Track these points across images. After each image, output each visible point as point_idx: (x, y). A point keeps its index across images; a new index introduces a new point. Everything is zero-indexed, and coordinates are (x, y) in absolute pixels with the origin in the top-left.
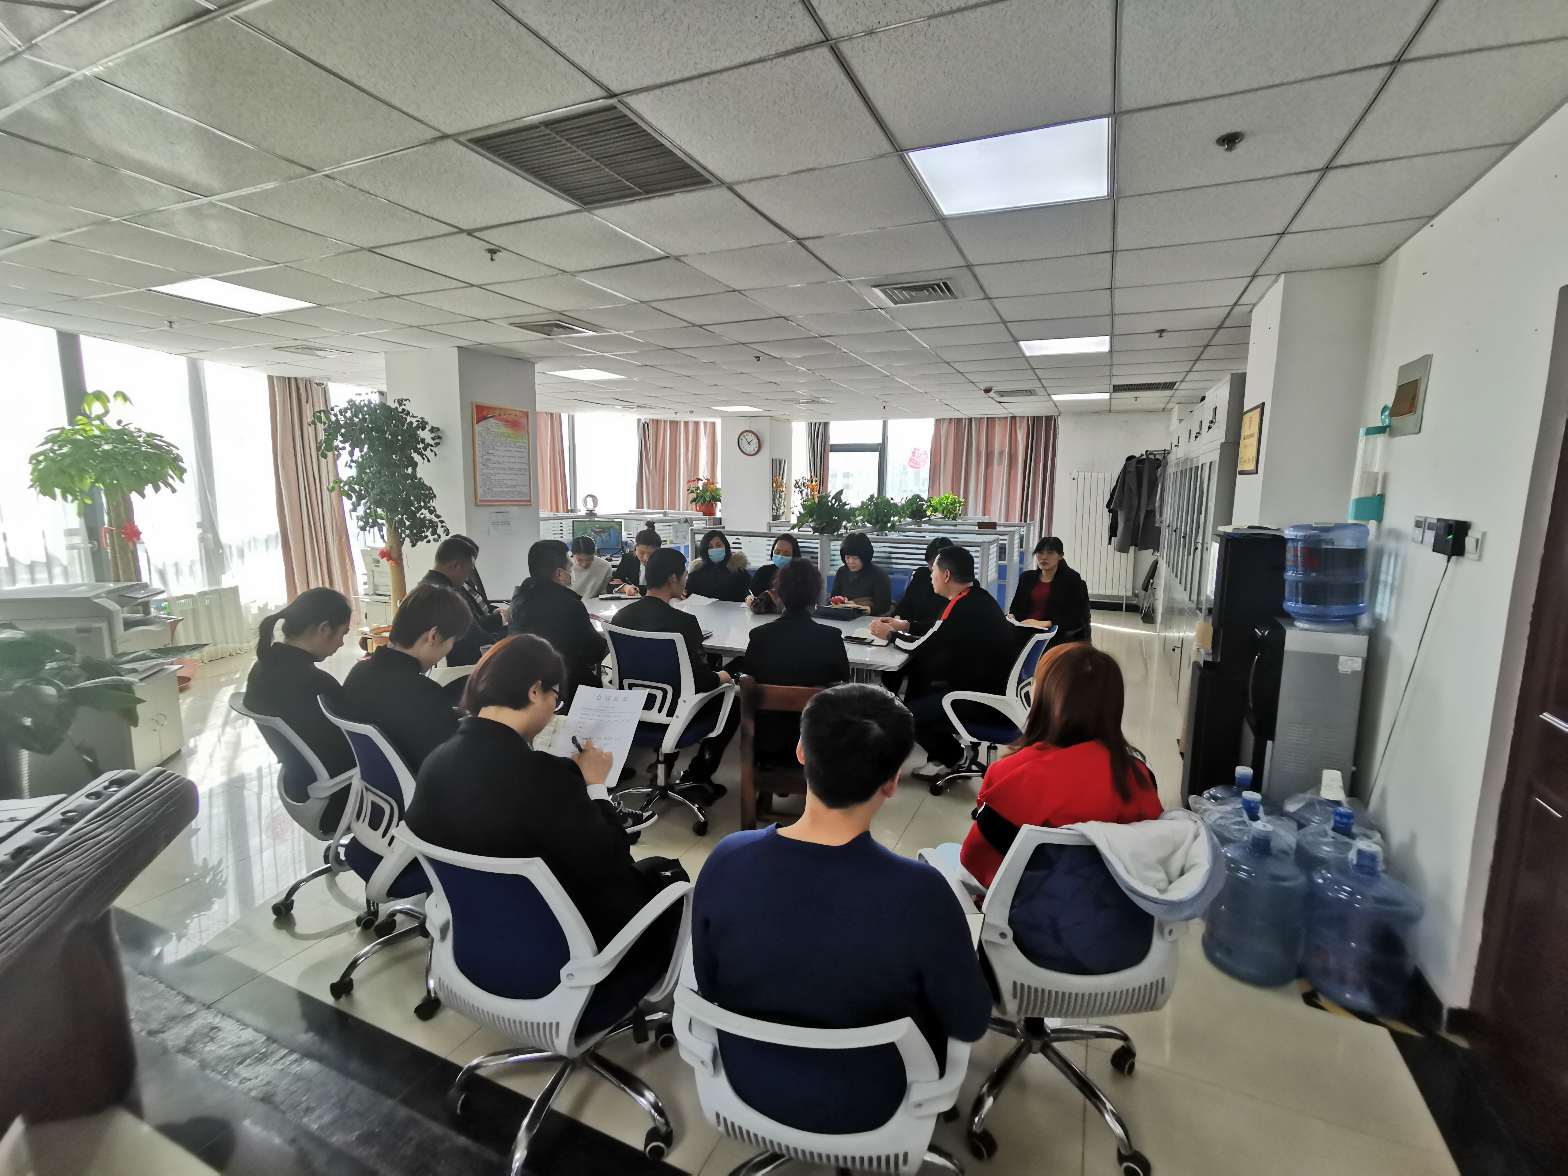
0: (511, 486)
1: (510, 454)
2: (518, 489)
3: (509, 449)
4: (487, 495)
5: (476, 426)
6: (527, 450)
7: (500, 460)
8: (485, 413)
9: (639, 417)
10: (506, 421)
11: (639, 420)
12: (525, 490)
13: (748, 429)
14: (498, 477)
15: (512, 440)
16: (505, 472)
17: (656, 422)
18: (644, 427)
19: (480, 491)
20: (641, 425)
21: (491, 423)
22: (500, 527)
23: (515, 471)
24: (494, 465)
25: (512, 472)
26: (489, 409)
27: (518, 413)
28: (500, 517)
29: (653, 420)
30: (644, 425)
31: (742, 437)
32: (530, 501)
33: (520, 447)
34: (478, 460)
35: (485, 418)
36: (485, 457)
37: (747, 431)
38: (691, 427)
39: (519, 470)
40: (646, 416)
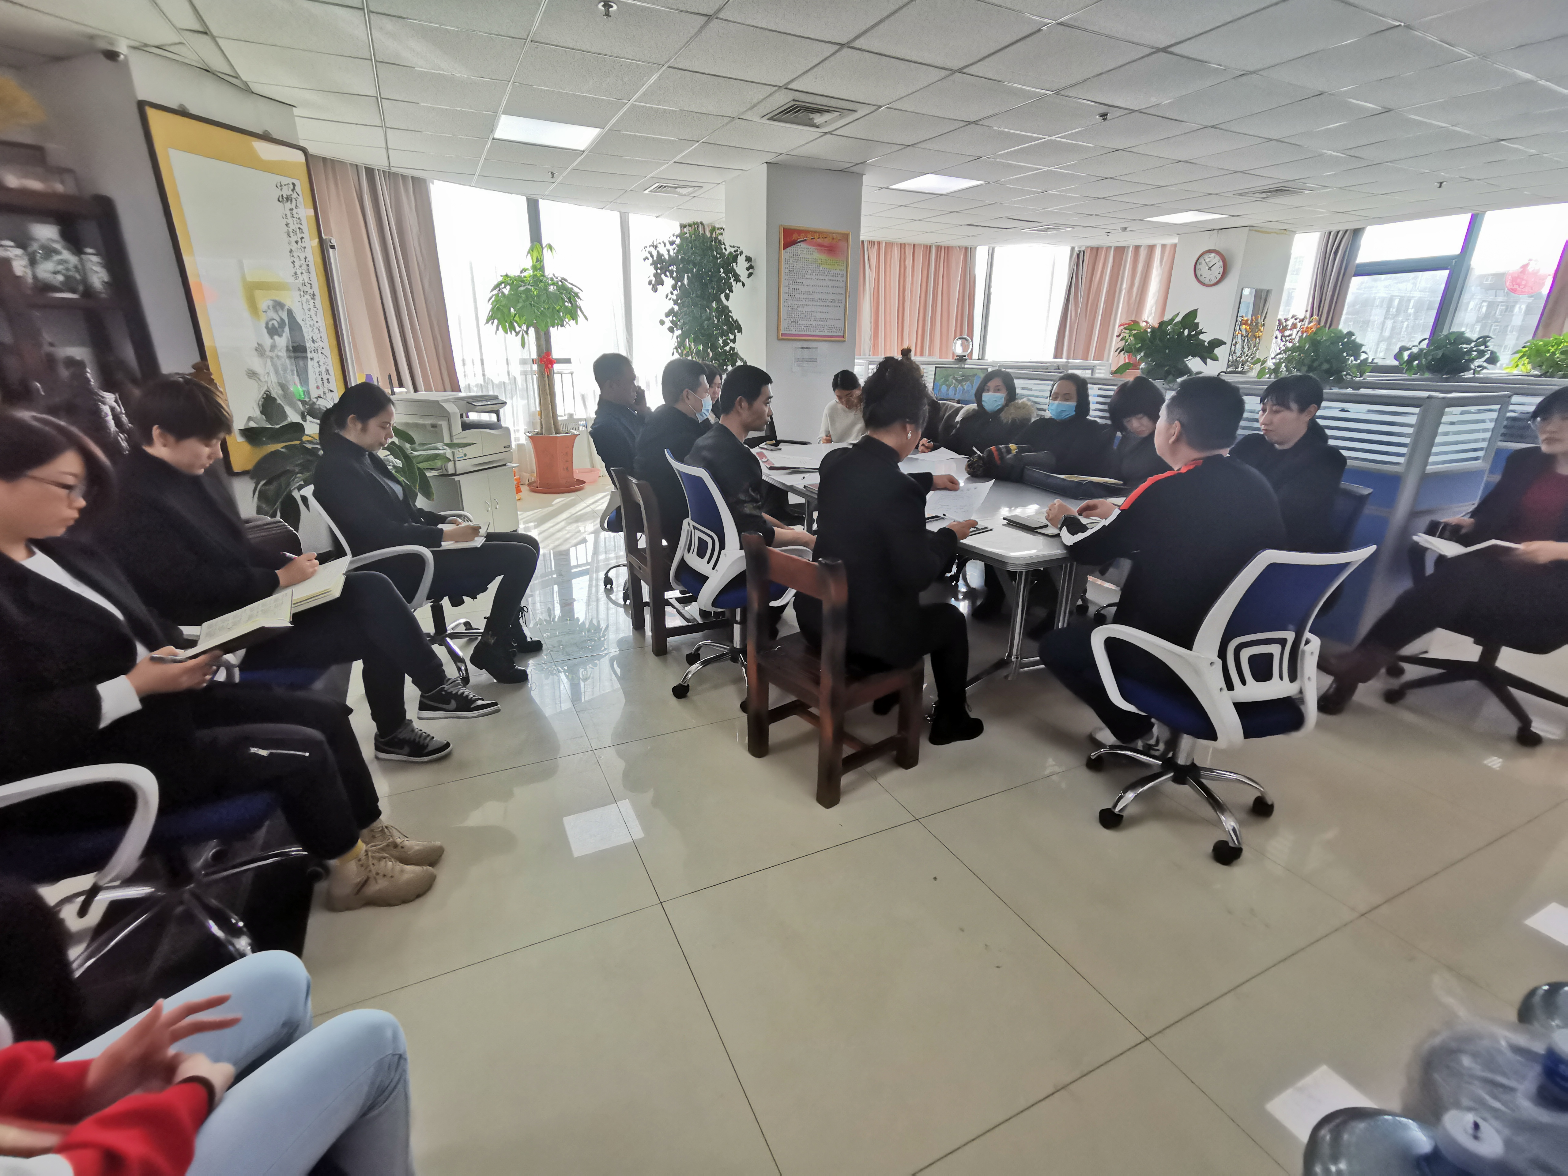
0: (821, 320)
1: (821, 283)
2: (829, 323)
3: (822, 277)
4: (792, 328)
5: (783, 252)
6: (844, 279)
7: (811, 289)
8: (795, 237)
9: (1073, 246)
10: (820, 245)
11: (1073, 249)
12: (840, 324)
13: (1212, 248)
14: (806, 309)
15: (825, 266)
16: (814, 303)
17: (1096, 250)
18: (1078, 258)
19: (783, 324)
20: (1075, 255)
21: (802, 249)
22: (805, 364)
23: (828, 303)
24: (802, 296)
25: (825, 304)
26: (800, 232)
27: (835, 236)
28: (806, 354)
29: (1092, 248)
30: (1078, 255)
31: (1201, 260)
32: (843, 337)
33: (836, 275)
34: (783, 289)
35: (794, 243)
36: (791, 287)
37: (1209, 251)
38: (1143, 253)
39: (833, 301)
40: (1081, 244)
